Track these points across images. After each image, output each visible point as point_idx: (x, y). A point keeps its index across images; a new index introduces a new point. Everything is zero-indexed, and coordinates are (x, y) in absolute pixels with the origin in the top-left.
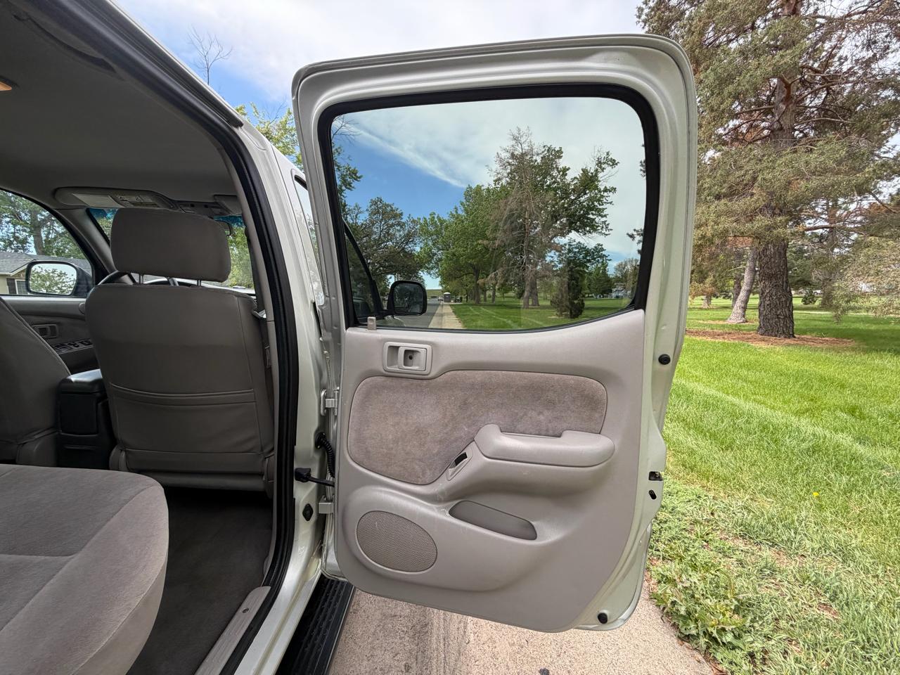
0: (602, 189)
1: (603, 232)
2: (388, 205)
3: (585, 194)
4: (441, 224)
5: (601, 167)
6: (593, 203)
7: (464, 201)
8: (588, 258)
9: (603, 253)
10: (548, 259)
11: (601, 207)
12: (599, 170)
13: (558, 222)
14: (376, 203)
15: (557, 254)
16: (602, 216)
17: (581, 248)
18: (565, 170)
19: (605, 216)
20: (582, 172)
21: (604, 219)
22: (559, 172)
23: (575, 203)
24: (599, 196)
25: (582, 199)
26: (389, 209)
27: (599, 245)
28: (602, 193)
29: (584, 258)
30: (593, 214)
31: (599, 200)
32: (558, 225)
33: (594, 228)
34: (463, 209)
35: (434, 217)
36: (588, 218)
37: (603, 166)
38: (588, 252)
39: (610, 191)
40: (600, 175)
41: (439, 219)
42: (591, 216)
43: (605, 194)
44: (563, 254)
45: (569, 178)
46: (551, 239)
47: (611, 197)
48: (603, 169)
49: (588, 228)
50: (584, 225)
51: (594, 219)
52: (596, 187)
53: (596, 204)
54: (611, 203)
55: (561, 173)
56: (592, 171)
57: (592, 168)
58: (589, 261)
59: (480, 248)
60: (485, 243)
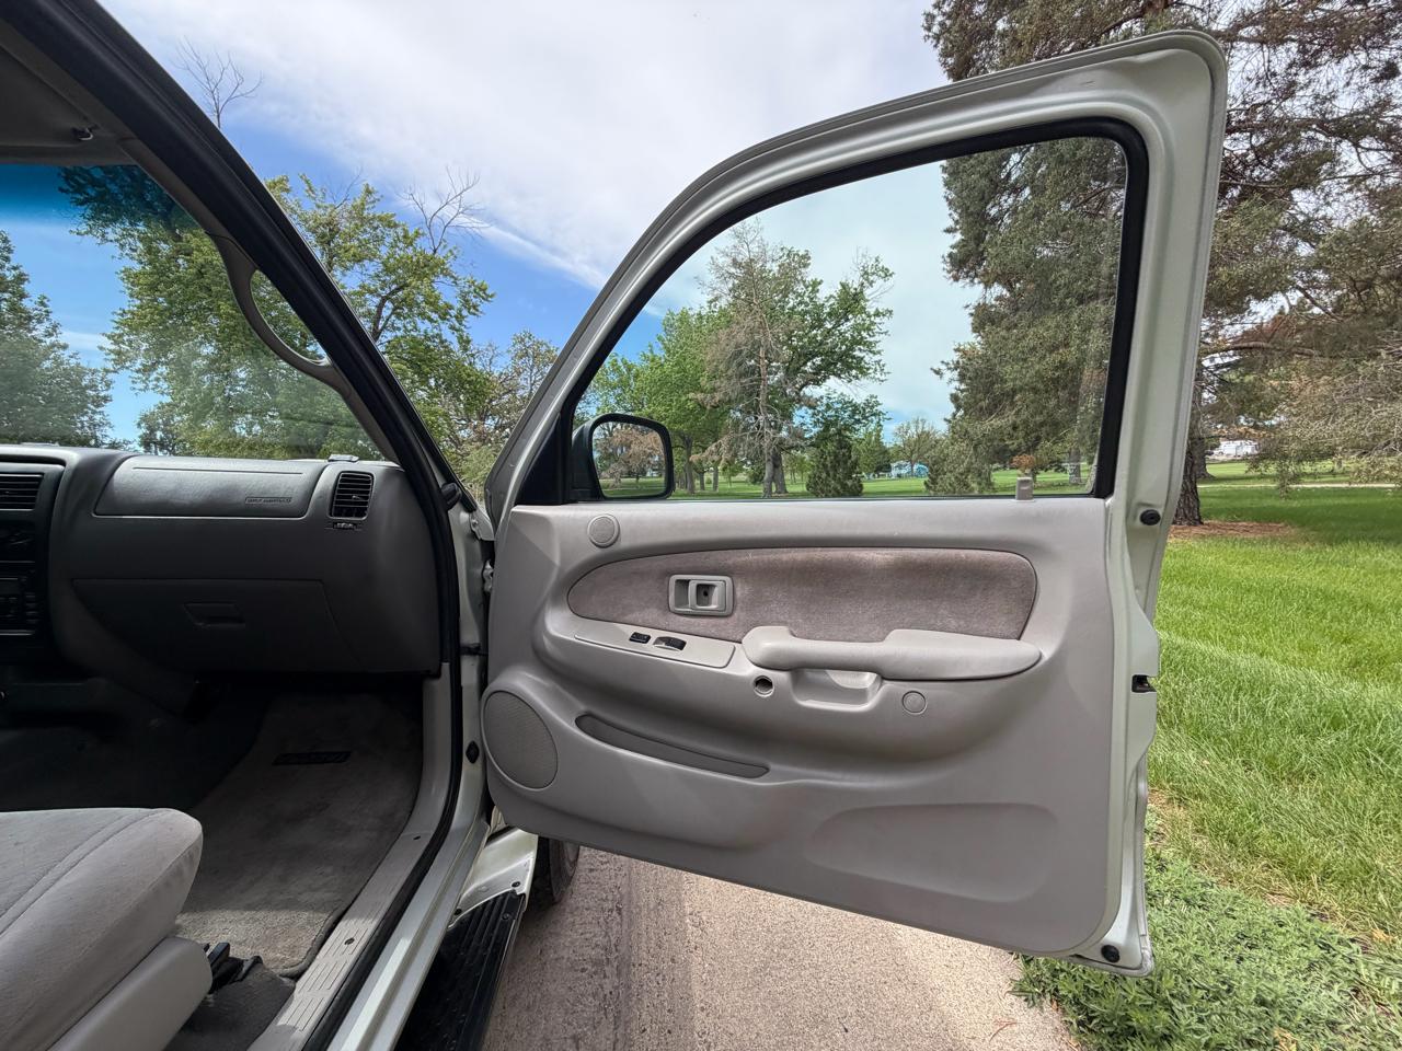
0: (872, 312)
1: (877, 376)
2: (542, 344)
3: (847, 320)
4: (629, 370)
5: (867, 280)
6: (859, 334)
7: (663, 334)
8: (857, 417)
9: (879, 408)
10: (797, 421)
11: (872, 339)
12: (866, 284)
13: (809, 364)
14: (523, 340)
15: (810, 411)
16: (874, 353)
17: (846, 403)
18: (816, 284)
19: (879, 352)
20: (840, 288)
21: (877, 358)
22: (807, 287)
23: (833, 335)
24: (868, 322)
25: (843, 328)
26: (543, 349)
27: (872, 397)
28: (872, 319)
29: (850, 417)
30: (860, 350)
31: (868, 329)
32: (808, 368)
33: (863, 371)
34: (662, 346)
35: (616, 361)
36: (854, 357)
37: (871, 278)
38: (855, 408)
39: (884, 315)
40: (867, 292)
41: (624, 362)
42: (857, 353)
43: (877, 320)
44: (819, 412)
45: (821, 296)
46: (800, 389)
47: (884, 323)
48: (871, 283)
49: (854, 372)
50: (849, 367)
51: (862, 359)
52: (863, 310)
53: (864, 334)
54: (886, 333)
55: (810, 289)
56: (856, 286)
57: (855, 282)
58: (858, 421)
59: (691, 405)
60: (700, 396)
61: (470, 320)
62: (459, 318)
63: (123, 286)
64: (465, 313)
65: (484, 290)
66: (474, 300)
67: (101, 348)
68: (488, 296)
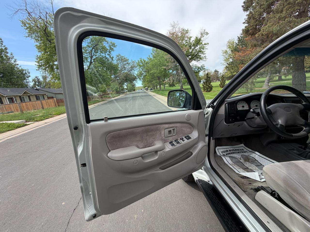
0: (204, 44)
1: (204, 60)
2: (123, 57)
3: (197, 46)
4: (145, 62)
7: (152, 53)
8: (199, 70)
9: (204, 67)
11: (203, 51)
12: (202, 37)
14: (118, 56)
17: (196, 67)
18: (190, 38)
19: (205, 54)
20: (196, 38)
21: (205, 55)
22: (188, 39)
23: (194, 50)
24: (203, 47)
25: (196, 48)
26: (123, 58)
27: (203, 65)
29: (197, 70)
33: (201, 59)
34: (152, 56)
35: (141, 60)
37: (203, 35)
38: (199, 68)
39: (206, 44)
40: (202, 39)
41: (144, 60)
42: (200, 54)
43: (205, 46)
47: (206, 46)
49: (199, 59)
52: (201, 43)
53: (202, 50)
54: (207, 49)
56: (199, 37)
57: (199, 36)
59: (162, 70)
60: (164, 67)
61: (112, 52)
62: (110, 52)
63: (37, 50)
64: (111, 51)
65: (114, 45)
66: (112, 47)
67: (36, 65)
68: (115, 46)
